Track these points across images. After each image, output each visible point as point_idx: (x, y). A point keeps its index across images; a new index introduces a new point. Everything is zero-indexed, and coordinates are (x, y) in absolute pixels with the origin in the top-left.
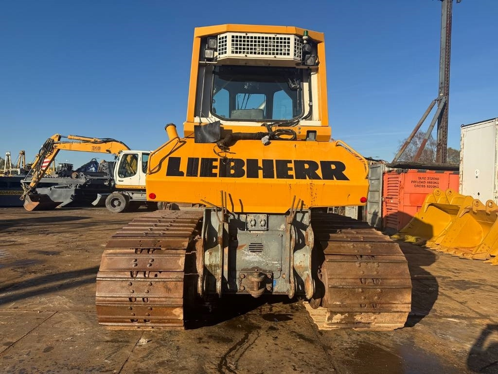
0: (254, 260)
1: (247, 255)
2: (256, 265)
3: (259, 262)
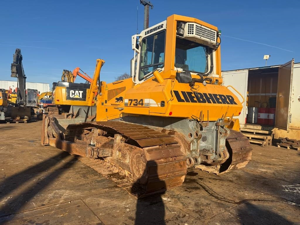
0: (203, 145)
1: (201, 143)
2: (204, 148)
3: (205, 146)
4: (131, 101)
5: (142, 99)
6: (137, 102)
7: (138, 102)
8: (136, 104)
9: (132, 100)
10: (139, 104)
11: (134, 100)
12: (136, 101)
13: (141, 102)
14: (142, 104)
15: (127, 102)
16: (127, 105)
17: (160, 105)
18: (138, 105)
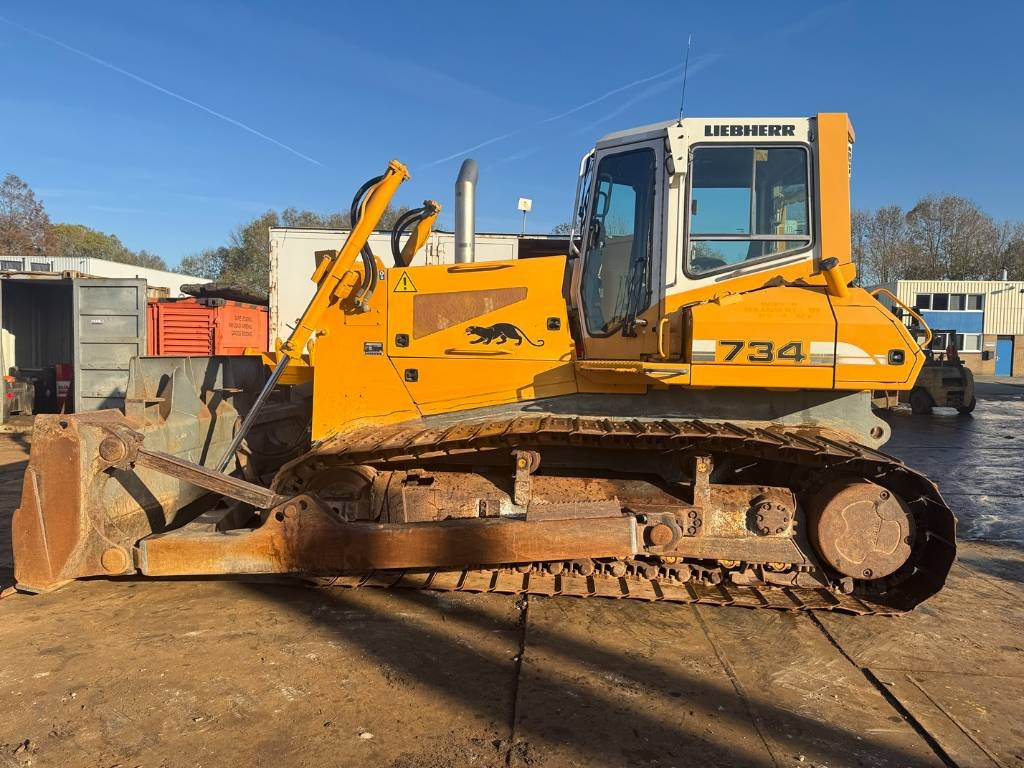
4: (731, 348)
5: (796, 340)
6: (769, 352)
7: (775, 352)
8: (765, 356)
9: (740, 345)
10: (781, 356)
11: (752, 344)
12: (765, 348)
13: (792, 351)
14: (798, 357)
15: (713, 350)
16: (714, 360)
17: (883, 361)
18: (776, 360)
